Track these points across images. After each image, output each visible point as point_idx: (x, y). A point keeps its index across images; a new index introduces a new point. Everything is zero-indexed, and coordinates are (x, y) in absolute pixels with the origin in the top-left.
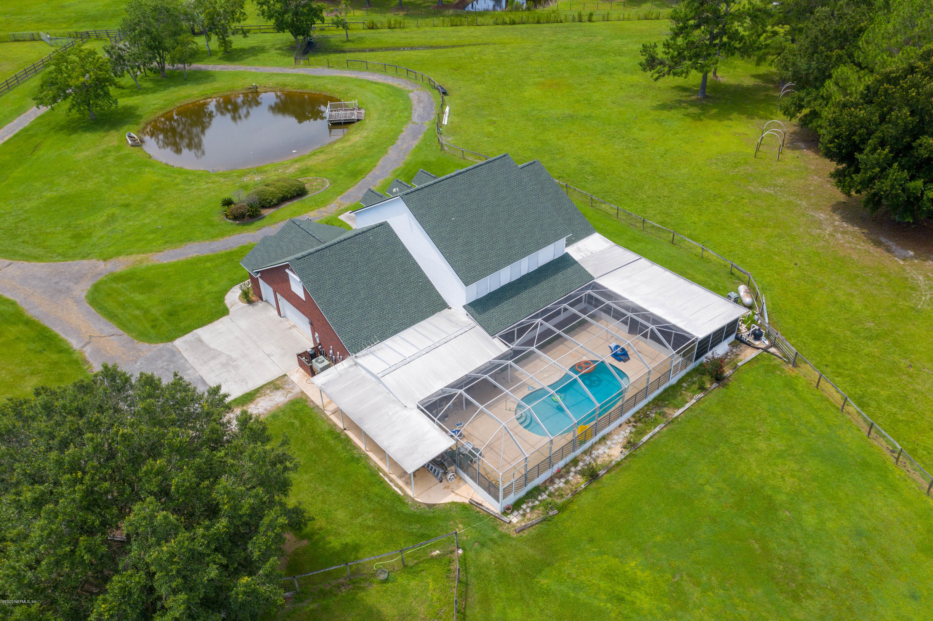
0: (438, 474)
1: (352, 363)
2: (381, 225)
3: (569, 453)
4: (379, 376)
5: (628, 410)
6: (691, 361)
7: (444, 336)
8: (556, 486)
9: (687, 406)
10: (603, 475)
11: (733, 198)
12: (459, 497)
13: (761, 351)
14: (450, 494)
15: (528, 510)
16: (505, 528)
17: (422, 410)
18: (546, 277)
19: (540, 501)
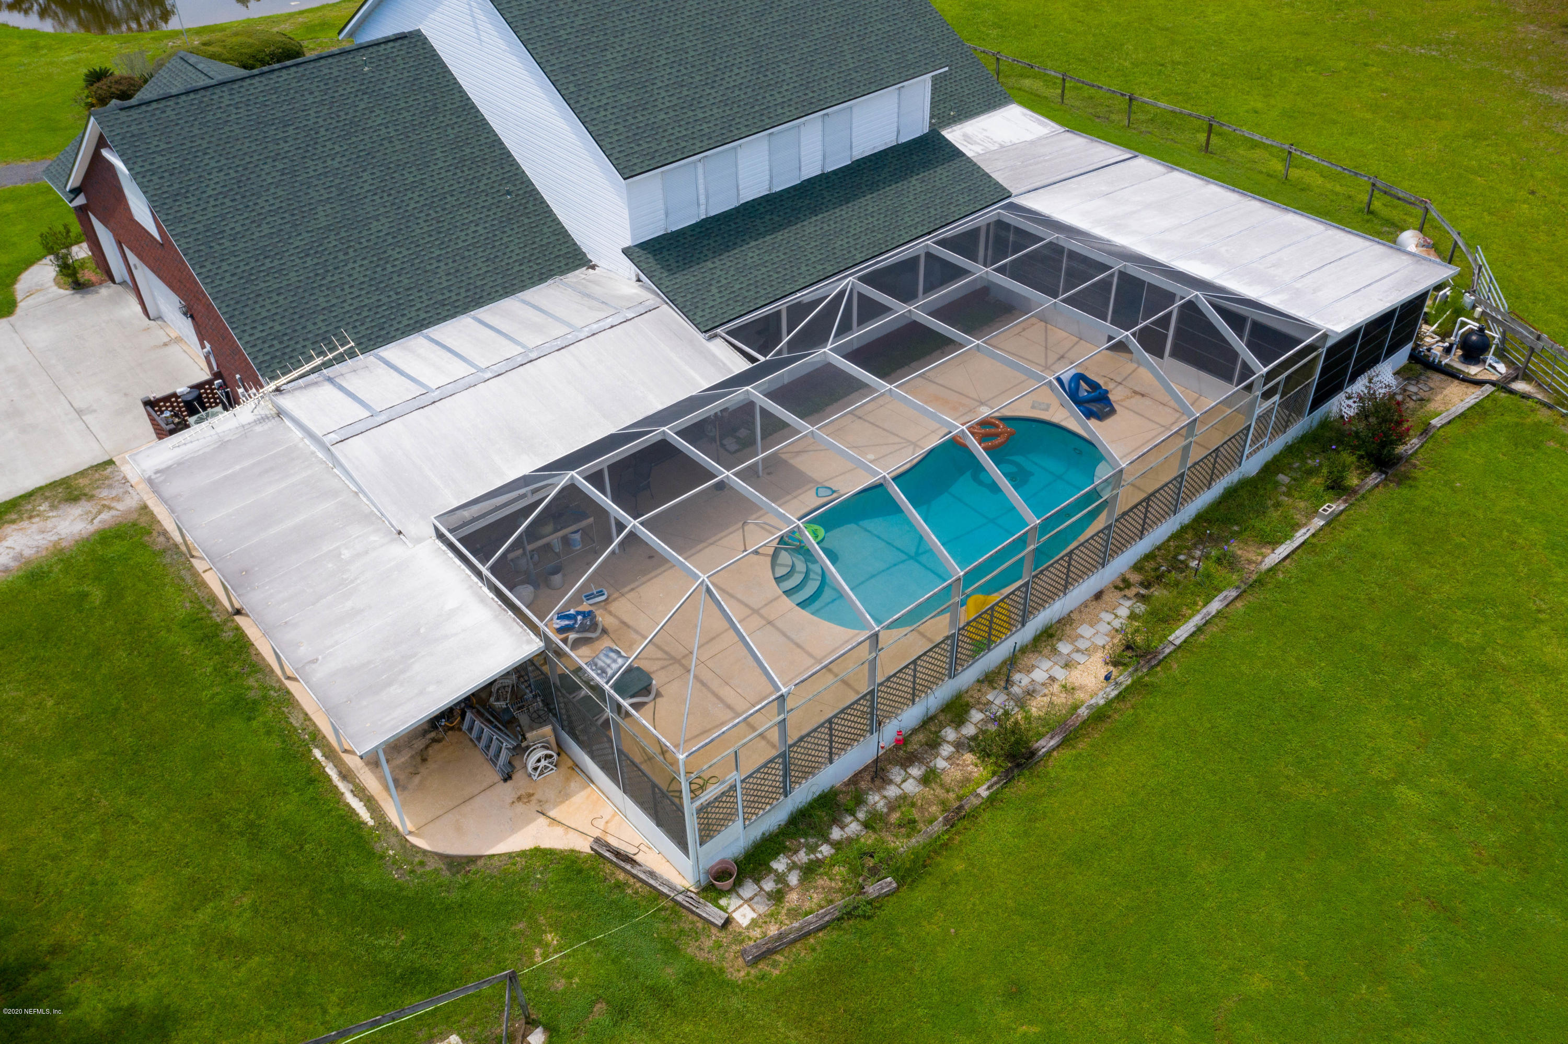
0: (497, 755)
1: (266, 408)
2: (400, 37)
3: (937, 680)
4: (327, 440)
5: (1120, 549)
6: (1300, 413)
7: (560, 330)
8: (892, 791)
9: (1301, 536)
10: (1049, 753)
11: (1342, 64)
12: (559, 830)
13: (1489, 389)
14: (530, 821)
15: (794, 879)
16: (708, 943)
17: (451, 546)
18: (873, 187)
19: (837, 845)
